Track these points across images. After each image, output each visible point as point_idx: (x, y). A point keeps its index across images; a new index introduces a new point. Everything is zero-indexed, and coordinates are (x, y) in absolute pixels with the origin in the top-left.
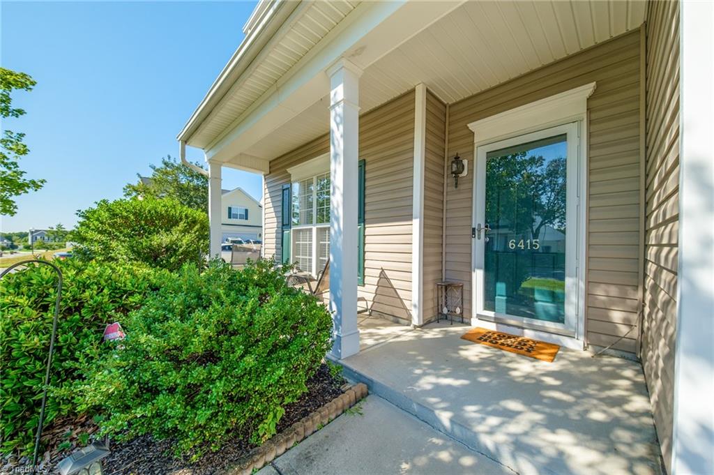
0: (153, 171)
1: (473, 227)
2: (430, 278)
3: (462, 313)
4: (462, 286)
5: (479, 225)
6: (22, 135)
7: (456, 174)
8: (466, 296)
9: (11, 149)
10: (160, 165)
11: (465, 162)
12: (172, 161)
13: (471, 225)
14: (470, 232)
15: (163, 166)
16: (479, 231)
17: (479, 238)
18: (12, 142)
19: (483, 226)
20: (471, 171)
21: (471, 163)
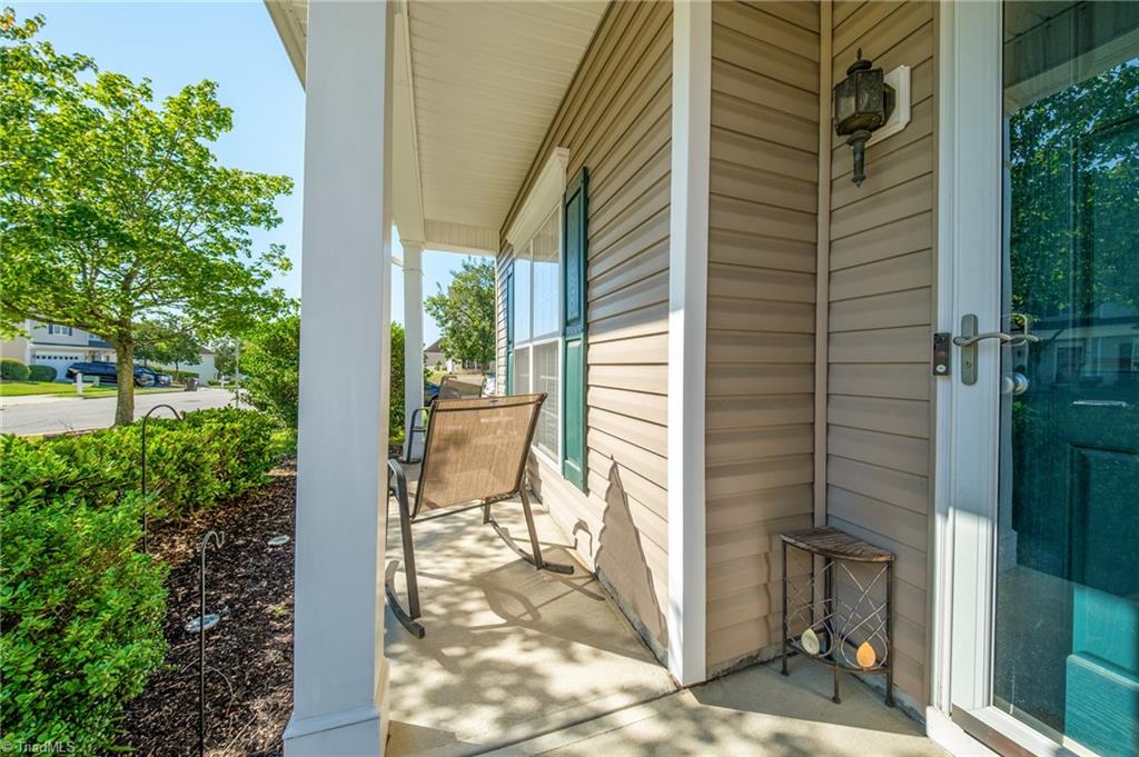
0: (453, 277)
1: (941, 329)
2: (747, 516)
3: (886, 665)
4: (890, 565)
5: (971, 321)
6: (283, 247)
7: (856, 130)
8: (905, 604)
9: (275, 265)
10: (460, 270)
11: (899, 78)
12: (472, 263)
13: (931, 323)
14: (926, 352)
15: (463, 270)
16: (971, 346)
17: (970, 378)
18: (274, 257)
19: (989, 323)
20: (926, 103)
21: (926, 69)
